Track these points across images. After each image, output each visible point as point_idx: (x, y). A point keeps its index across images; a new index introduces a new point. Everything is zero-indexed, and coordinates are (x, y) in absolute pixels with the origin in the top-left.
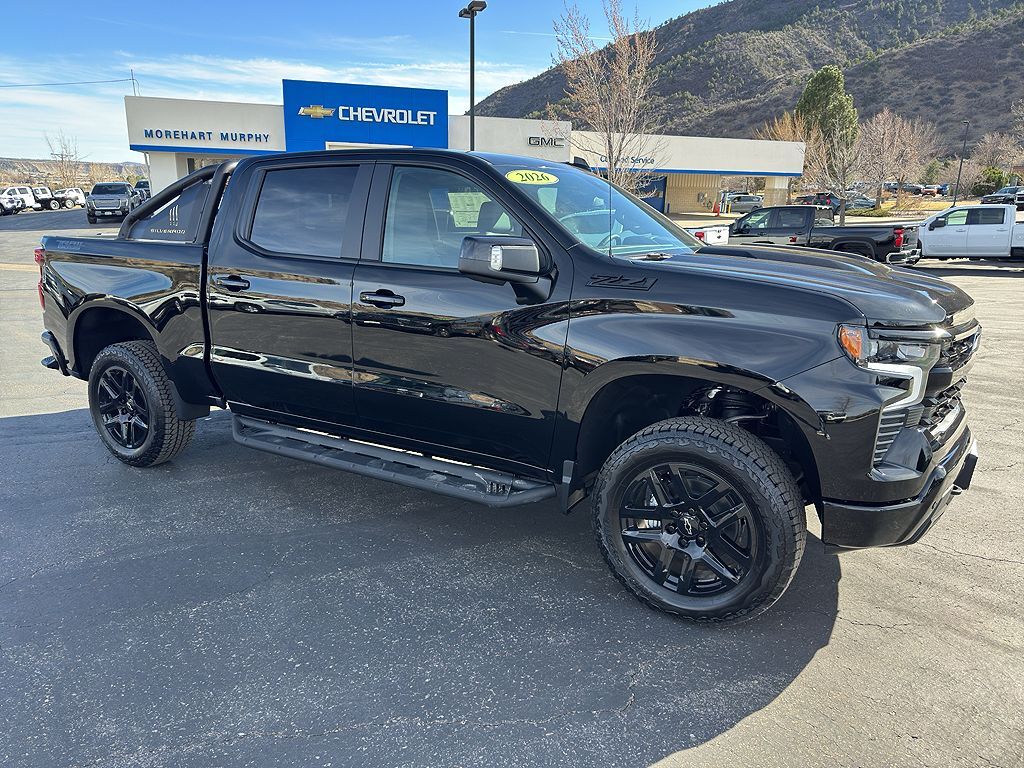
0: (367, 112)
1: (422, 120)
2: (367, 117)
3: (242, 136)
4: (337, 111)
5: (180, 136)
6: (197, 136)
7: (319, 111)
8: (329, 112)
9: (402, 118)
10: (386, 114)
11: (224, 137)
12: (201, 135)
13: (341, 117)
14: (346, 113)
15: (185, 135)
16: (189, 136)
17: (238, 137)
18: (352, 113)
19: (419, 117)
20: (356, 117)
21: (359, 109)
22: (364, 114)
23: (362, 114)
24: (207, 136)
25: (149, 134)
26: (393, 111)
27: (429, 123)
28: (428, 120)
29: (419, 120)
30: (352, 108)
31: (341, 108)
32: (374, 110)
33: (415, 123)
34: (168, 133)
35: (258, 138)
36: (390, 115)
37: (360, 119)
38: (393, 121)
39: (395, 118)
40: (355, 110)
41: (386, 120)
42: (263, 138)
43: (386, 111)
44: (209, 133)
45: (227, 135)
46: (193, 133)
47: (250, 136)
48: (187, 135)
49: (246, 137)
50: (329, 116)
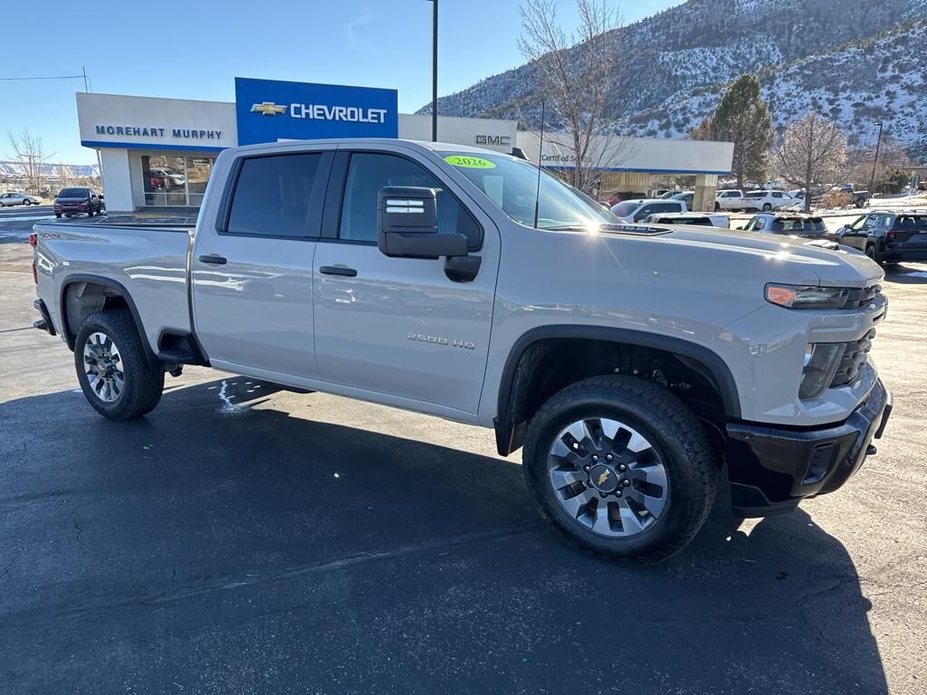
0: (318, 109)
1: (373, 118)
2: (319, 115)
3: (194, 133)
4: (289, 109)
5: (132, 133)
6: (150, 133)
7: (270, 108)
8: (280, 108)
9: (353, 116)
10: (337, 112)
11: (177, 134)
12: (154, 132)
13: (293, 115)
14: (298, 111)
15: (137, 132)
16: (142, 132)
17: (191, 133)
18: (304, 111)
19: (370, 115)
20: (307, 114)
21: (311, 106)
22: (316, 112)
23: (314, 111)
24: (159, 132)
25: (101, 130)
26: (344, 109)
27: (379, 120)
28: (379, 118)
29: (370, 118)
30: (303, 106)
31: (293, 106)
32: (325, 108)
34: (120, 130)
35: (211, 135)
36: (342, 113)
37: (311, 117)
38: (344, 119)
39: (346, 116)
40: (307, 108)
41: (337, 118)
42: (215, 136)
43: (338, 108)
44: (161, 130)
45: (179, 131)
46: (145, 129)
47: (202, 133)
48: (138, 132)
49: (199, 134)
50: (281, 113)
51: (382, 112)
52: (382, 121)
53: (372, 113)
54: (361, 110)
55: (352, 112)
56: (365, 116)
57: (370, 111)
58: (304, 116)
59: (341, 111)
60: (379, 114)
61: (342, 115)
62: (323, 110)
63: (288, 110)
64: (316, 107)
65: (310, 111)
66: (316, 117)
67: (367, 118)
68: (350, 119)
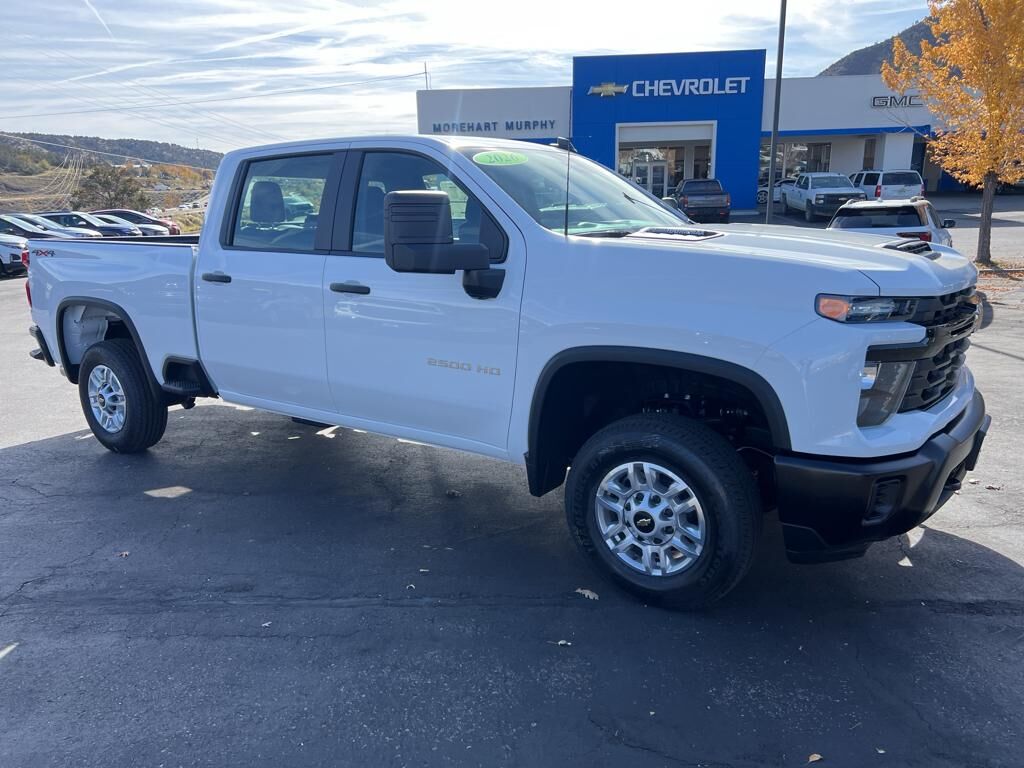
0: (665, 84)
1: (731, 88)
2: (665, 91)
3: (527, 124)
4: (631, 87)
5: (467, 128)
6: (483, 127)
7: (610, 89)
8: (621, 88)
9: (706, 88)
10: (687, 85)
11: (509, 126)
12: (487, 126)
13: (635, 94)
14: (641, 89)
16: (476, 127)
17: (523, 124)
18: (648, 88)
19: (728, 85)
20: (652, 91)
21: (656, 82)
22: (662, 87)
23: (659, 88)
24: (492, 126)
25: (437, 128)
26: (696, 81)
27: (739, 91)
28: (739, 88)
29: (727, 88)
30: (647, 83)
31: (635, 84)
32: (674, 82)
33: (723, 92)
34: (455, 126)
35: (544, 125)
36: (693, 86)
37: (656, 94)
38: (696, 92)
39: (698, 89)
40: (652, 84)
41: (687, 93)
42: (549, 126)
43: (688, 81)
44: (495, 123)
45: (512, 123)
46: (479, 124)
47: (535, 124)
48: (472, 127)
49: (532, 126)
50: (621, 93)
51: (744, 80)
52: (743, 90)
53: (731, 82)
54: (717, 80)
55: (706, 84)
56: (722, 86)
57: (728, 80)
58: (647, 94)
59: (693, 84)
60: (739, 82)
61: (692, 88)
62: (670, 84)
63: (630, 89)
64: (662, 82)
65: (655, 88)
66: (662, 94)
67: (724, 89)
68: (702, 92)
